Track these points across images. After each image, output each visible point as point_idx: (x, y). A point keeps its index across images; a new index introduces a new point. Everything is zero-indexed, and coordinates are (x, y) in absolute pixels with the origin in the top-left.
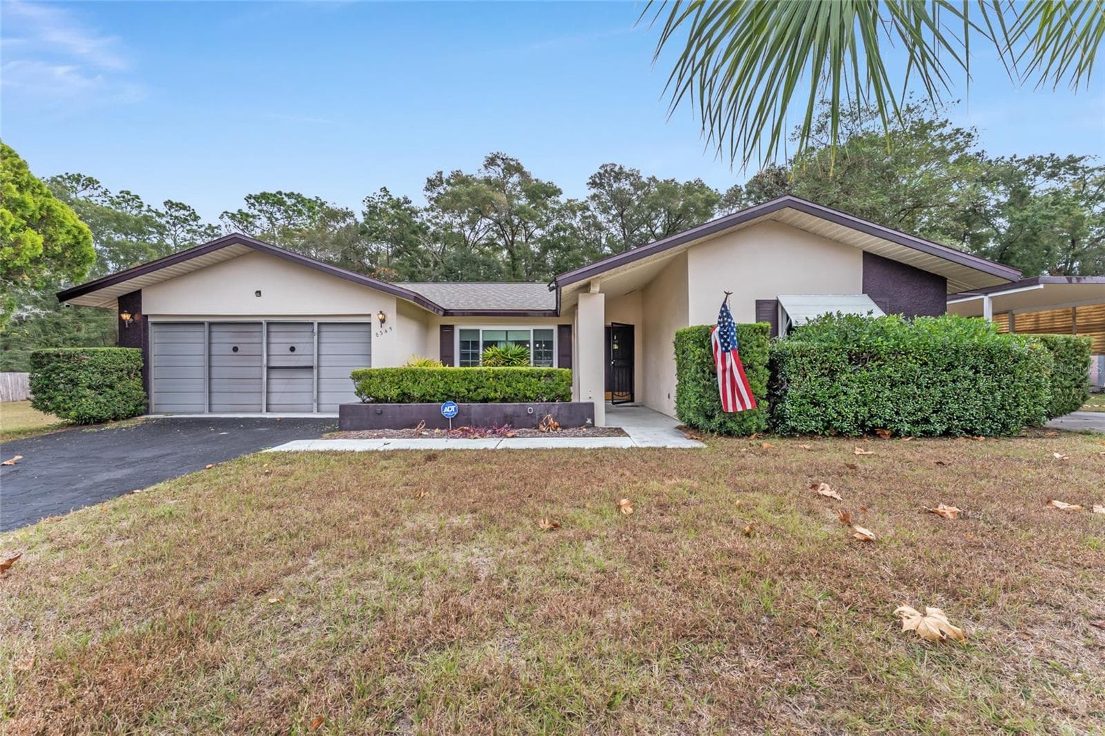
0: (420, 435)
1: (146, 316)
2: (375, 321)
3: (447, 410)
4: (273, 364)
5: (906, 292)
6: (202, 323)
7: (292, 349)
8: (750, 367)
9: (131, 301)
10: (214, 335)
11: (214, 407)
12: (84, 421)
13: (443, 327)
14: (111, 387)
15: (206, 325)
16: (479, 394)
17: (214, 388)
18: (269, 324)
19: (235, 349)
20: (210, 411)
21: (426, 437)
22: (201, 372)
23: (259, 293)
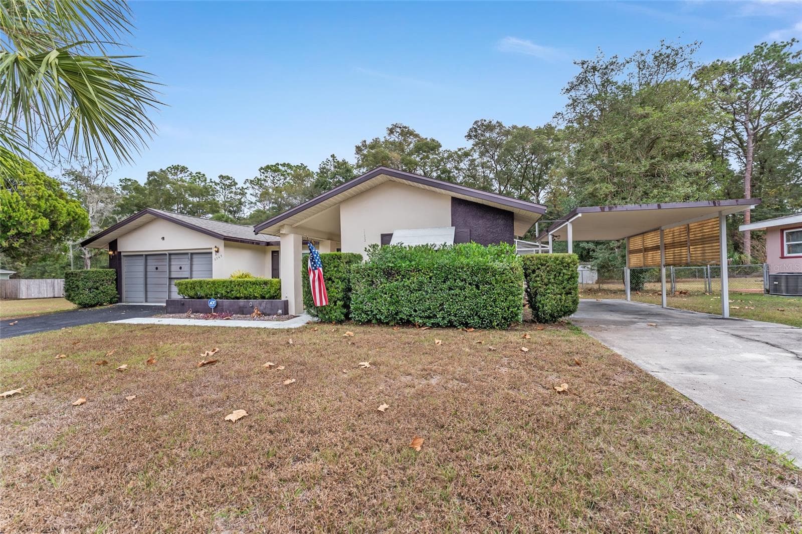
0: (189, 317)
1: (120, 253)
2: (213, 251)
3: (211, 303)
4: (173, 276)
5: (481, 224)
6: (142, 255)
7: (181, 268)
8: (330, 279)
9: (113, 245)
10: (148, 261)
11: (149, 299)
12: (85, 306)
13: (273, 252)
14: (97, 289)
15: (144, 256)
16: (232, 295)
17: (149, 289)
18: (170, 254)
19: (157, 268)
20: (146, 301)
21: (193, 318)
22: (142, 281)
23: (163, 238)
